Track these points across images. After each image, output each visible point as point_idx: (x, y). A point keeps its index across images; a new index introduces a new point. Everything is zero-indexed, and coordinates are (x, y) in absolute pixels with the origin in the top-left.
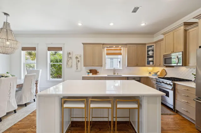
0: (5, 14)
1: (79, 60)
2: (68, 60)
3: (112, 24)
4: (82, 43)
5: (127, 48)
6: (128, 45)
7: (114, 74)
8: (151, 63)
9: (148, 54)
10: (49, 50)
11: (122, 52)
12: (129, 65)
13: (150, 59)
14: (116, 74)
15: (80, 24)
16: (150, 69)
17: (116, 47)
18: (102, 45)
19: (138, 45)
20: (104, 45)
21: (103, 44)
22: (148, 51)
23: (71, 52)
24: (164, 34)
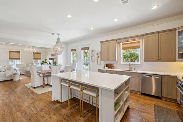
0: (58, 34)
1: (99, 55)
2: (92, 56)
3: (116, 20)
4: (100, 42)
6: (145, 36)
7: (130, 69)
10: (82, 50)
11: (140, 44)
12: (147, 59)
14: (133, 69)
15: (92, 28)
17: (132, 40)
18: (115, 41)
19: (161, 34)
21: (117, 40)
23: (94, 50)
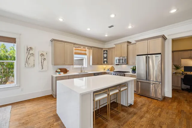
1: (45, 57)
2: (28, 57)
3: (89, 29)
5: (92, 50)
6: (93, 48)
7: (81, 72)
8: (105, 62)
9: (104, 56)
11: (87, 52)
13: (105, 60)
14: (83, 72)
16: (104, 66)
17: (83, 48)
18: (73, 45)
20: (75, 45)
22: (104, 54)
23: (33, 47)
24: (115, 45)
